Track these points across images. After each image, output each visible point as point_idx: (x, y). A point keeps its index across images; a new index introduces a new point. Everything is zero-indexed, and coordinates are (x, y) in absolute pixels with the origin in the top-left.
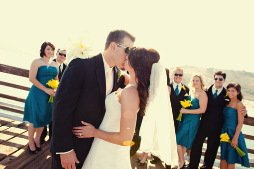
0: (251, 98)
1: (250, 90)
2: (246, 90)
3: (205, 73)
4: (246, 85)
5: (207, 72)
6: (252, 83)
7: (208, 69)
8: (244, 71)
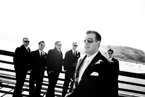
0: (131, 61)
1: (130, 56)
2: (128, 57)
3: (106, 48)
4: (128, 54)
5: (107, 48)
6: (131, 53)
7: (108, 46)
8: (127, 47)
